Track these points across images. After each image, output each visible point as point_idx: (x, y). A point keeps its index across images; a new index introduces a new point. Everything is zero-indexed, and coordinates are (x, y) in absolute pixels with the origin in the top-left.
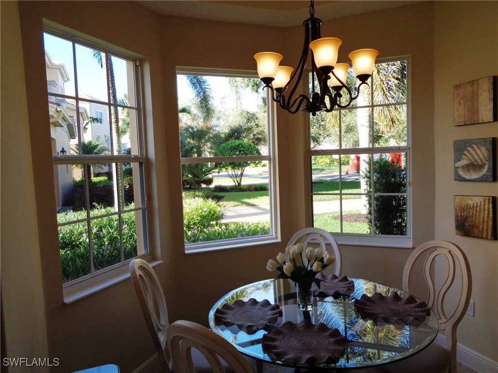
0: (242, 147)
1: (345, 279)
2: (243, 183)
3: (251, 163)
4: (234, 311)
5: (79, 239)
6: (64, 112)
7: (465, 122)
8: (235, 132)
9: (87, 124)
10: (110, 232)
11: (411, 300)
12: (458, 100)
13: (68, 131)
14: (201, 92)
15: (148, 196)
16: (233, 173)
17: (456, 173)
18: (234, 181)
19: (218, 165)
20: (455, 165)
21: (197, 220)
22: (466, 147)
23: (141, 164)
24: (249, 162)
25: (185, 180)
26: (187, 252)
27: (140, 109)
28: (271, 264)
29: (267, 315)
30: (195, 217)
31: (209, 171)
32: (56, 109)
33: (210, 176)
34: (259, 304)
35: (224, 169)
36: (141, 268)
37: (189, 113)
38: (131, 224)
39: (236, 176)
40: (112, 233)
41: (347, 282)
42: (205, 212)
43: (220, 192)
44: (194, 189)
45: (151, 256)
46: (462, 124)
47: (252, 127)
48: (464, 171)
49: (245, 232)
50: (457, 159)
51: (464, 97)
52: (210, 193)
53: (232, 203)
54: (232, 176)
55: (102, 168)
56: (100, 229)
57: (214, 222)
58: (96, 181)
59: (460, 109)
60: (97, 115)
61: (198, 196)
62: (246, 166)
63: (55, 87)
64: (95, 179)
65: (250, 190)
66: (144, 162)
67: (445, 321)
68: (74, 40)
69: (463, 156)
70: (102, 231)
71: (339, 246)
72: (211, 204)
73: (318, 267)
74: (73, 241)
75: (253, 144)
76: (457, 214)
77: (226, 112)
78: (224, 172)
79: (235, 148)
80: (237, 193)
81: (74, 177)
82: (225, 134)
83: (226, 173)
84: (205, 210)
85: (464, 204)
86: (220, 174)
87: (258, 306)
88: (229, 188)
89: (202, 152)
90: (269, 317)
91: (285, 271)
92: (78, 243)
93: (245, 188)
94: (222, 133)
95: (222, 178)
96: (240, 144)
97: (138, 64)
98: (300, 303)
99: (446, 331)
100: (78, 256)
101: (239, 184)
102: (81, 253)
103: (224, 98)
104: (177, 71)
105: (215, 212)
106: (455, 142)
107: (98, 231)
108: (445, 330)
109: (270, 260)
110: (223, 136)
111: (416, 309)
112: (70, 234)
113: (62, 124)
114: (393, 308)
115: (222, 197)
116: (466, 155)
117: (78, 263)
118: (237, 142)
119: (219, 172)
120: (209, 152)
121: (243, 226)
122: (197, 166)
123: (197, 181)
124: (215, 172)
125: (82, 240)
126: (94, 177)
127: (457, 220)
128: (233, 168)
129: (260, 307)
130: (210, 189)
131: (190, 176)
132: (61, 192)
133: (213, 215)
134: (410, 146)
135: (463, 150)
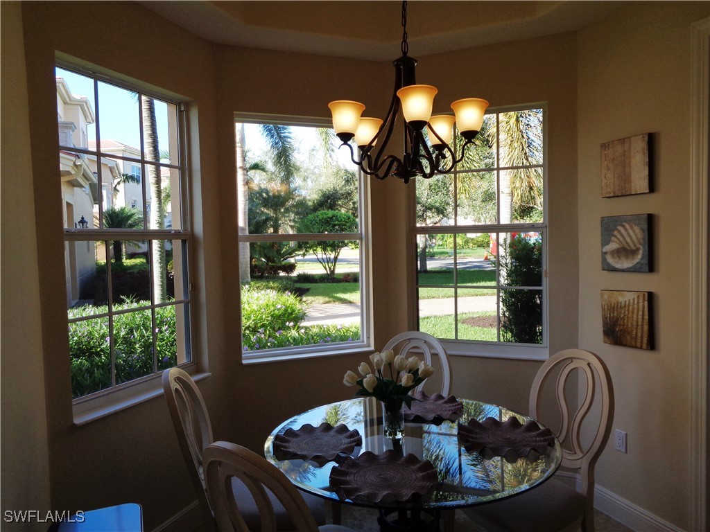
0: (337, 220)
1: (452, 400)
2: (337, 271)
3: (350, 242)
4: (299, 438)
5: (101, 345)
6: (86, 167)
7: (614, 193)
8: (328, 198)
9: (119, 183)
10: (144, 336)
11: (532, 426)
12: (606, 163)
13: (90, 194)
14: (278, 142)
15: (192, 285)
16: (324, 256)
17: (604, 260)
18: (325, 268)
19: (303, 245)
20: (602, 248)
21: (268, 320)
22: (616, 226)
23: (184, 242)
24: (346, 241)
25: (256, 266)
26: (244, 362)
27: (184, 169)
28: (350, 376)
29: (341, 444)
30: (264, 317)
31: (290, 254)
32: (74, 163)
33: (292, 260)
34: (334, 430)
35: (311, 252)
36: (178, 379)
37: (263, 170)
38: (174, 325)
39: (328, 260)
40: (148, 336)
41: (454, 404)
42: (279, 309)
43: (304, 283)
44: (268, 279)
45: (195, 366)
46: (612, 195)
47: (352, 192)
48: (613, 257)
49: (330, 337)
50: (605, 242)
51: (613, 159)
52: (290, 284)
53: (321, 299)
54: (321, 260)
55: (139, 247)
56: (131, 331)
57: (292, 324)
58: (129, 264)
59: (609, 176)
60: (133, 172)
61: (272, 288)
62: (342, 247)
63: (73, 131)
64: (127, 262)
65: (347, 281)
66: (188, 239)
67: (581, 455)
68: (97, 77)
69: (613, 238)
70: (133, 334)
71: (449, 356)
72: (289, 299)
73: (408, 381)
74: (92, 348)
75: (352, 217)
76: (605, 314)
77: (316, 170)
78: (311, 255)
79: (328, 222)
80: (328, 284)
81: (98, 258)
82: (314, 201)
83: (314, 257)
84: (279, 306)
85: (613, 301)
86: (306, 257)
87: (332, 433)
88: (317, 277)
89: (279, 226)
90: (343, 446)
91: (365, 385)
92: (99, 350)
93: (340, 277)
94: (310, 201)
95: (309, 264)
96: (334, 216)
97: (183, 109)
98: (386, 429)
99: (581, 471)
100: (98, 367)
101: (333, 272)
102: (103, 363)
103: (313, 150)
104: (236, 119)
105: (294, 311)
106: (603, 218)
107: (128, 334)
108: (580, 468)
109: (349, 372)
110: (310, 203)
111: (538, 438)
112: (89, 338)
113: (83, 183)
114: (508, 436)
115: (308, 290)
116: (616, 237)
117: (96, 375)
118: (330, 213)
119: (304, 255)
120: (291, 227)
121: (329, 330)
122: (273, 245)
123: (273, 266)
124: (298, 255)
125: (105, 346)
126: (126, 259)
127: (605, 324)
128: (324, 249)
129: (334, 434)
130: (289, 278)
131: (264, 260)
132: (78, 279)
133: (291, 314)
134: (547, 223)
135: (612, 230)
